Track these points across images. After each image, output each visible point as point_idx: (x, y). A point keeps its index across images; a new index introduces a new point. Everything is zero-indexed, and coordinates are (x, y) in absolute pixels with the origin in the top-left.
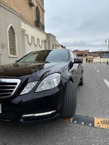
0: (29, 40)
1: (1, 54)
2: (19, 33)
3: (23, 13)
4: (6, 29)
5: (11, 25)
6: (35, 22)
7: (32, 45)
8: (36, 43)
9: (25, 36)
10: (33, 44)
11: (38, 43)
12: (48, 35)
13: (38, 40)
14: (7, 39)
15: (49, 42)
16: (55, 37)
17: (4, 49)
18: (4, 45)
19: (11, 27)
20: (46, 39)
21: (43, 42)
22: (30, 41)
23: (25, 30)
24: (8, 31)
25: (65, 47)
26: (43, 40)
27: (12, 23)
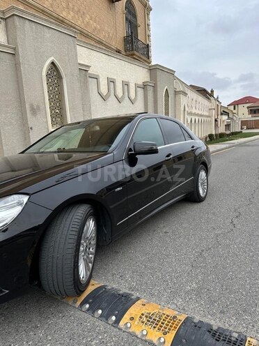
0: (101, 88)
1: (31, 128)
2: (73, 75)
3: (91, 22)
4: (40, 69)
5: (52, 58)
6: (125, 39)
7: (110, 99)
8: (120, 94)
9: (90, 79)
10: (112, 97)
11: (127, 93)
12: (154, 70)
13: (126, 84)
14: (43, 93)
15: (155, 87)
16: (171, 72)
17: (38, 116)
18: (38, 106)
19: (53, 63)
20: (147, 79)
21: (138, 89)
22: (104, 90)
23: (89, 67)
24: (44, 73)
25: (212, 91)
26: (140, 83)
27: (53, 55)
